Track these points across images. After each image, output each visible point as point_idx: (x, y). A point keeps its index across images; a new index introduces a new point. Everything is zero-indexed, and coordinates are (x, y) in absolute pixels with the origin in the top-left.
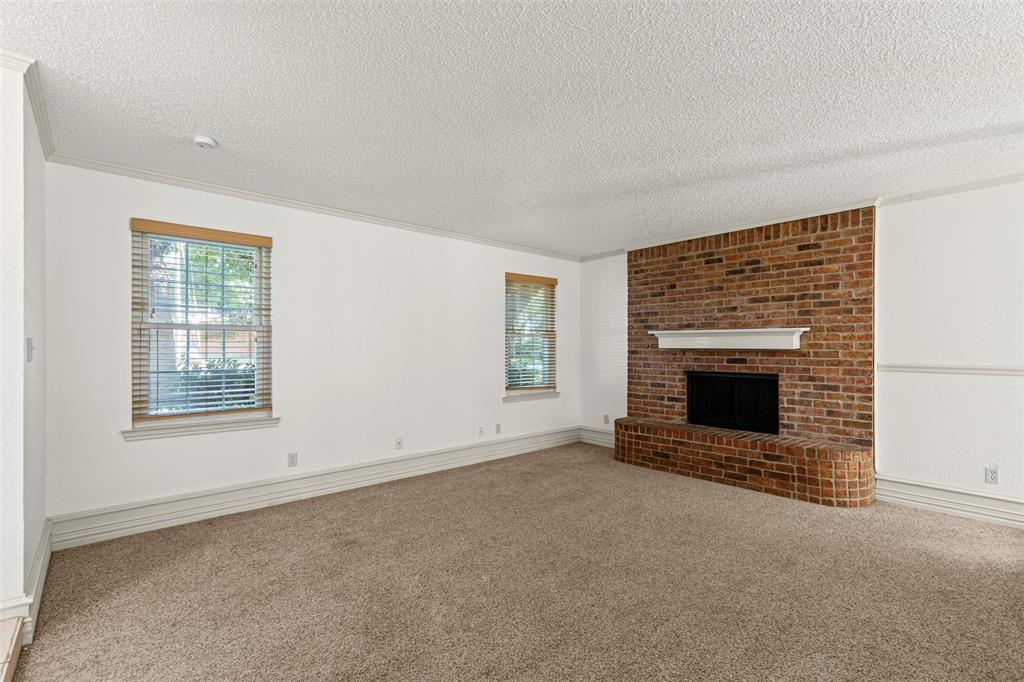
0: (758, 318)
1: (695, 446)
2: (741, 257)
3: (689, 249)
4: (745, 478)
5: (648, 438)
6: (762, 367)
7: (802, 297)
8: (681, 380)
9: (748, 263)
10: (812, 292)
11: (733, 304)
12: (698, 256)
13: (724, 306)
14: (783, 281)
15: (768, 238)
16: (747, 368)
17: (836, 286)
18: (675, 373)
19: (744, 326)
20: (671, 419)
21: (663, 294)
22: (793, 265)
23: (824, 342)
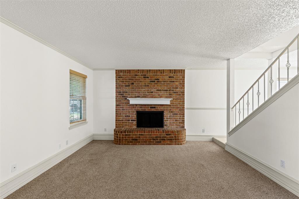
0: (159, 95)
2: (154, 77)
3: (138, 73)
4: (161, 142)
5: (130, 135)
6: (159, 109)
7: (170, 90)
8: (135, 114)
9: (156, 79)
10: (172, 89)
11: (152, 91)
12: (141, 75)
13: (149, 91)
14: (165, 85)
15: (161, 73)
16: (156, 110)
17: (177, 88)
18: (133, 112)
19: (155, 97)
20: (132, 127)
21: (129, 86)
22: (168, 82)
23: (175, 102)
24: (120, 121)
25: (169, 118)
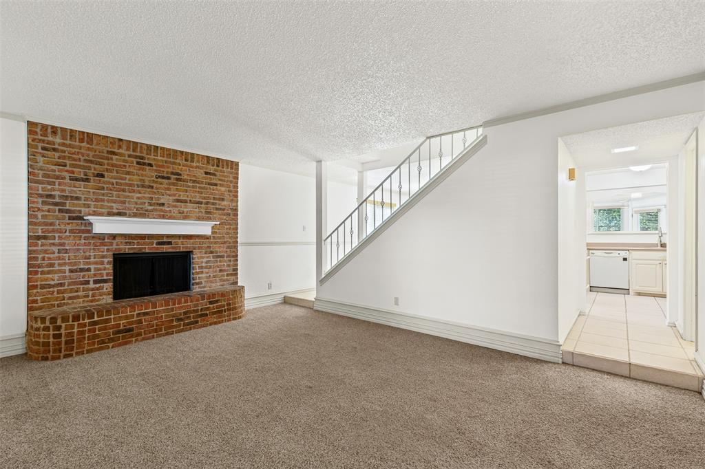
0: (180, 213)
1: (159, 312)
2: (168, 167)
3: (120, 147)
6: (182, 246)
7: (207, 203)
8: (108, 263)
9: (173, 173)
10: (212, 201)
11: (162, 201)
12: (130, 156)
13: (154, 201)
14: (196, 191)
15: (186, 160)
16: (173, 248)
17: (223, 200)
18: (103, 257)
19: (170, 218)
20: (99, 300)
21: (87, 180)
22: (202, 183)
23: (218, 231)
24: (51, 286)
25: (206, 267)
